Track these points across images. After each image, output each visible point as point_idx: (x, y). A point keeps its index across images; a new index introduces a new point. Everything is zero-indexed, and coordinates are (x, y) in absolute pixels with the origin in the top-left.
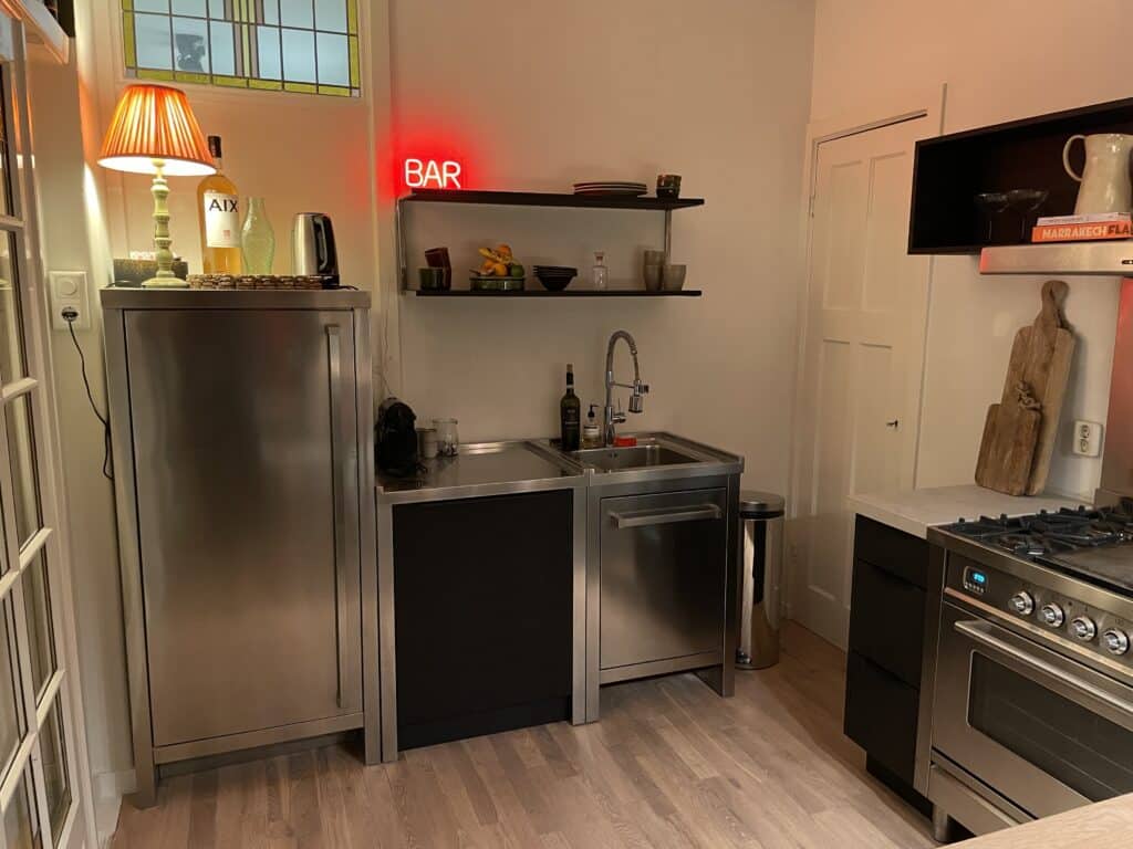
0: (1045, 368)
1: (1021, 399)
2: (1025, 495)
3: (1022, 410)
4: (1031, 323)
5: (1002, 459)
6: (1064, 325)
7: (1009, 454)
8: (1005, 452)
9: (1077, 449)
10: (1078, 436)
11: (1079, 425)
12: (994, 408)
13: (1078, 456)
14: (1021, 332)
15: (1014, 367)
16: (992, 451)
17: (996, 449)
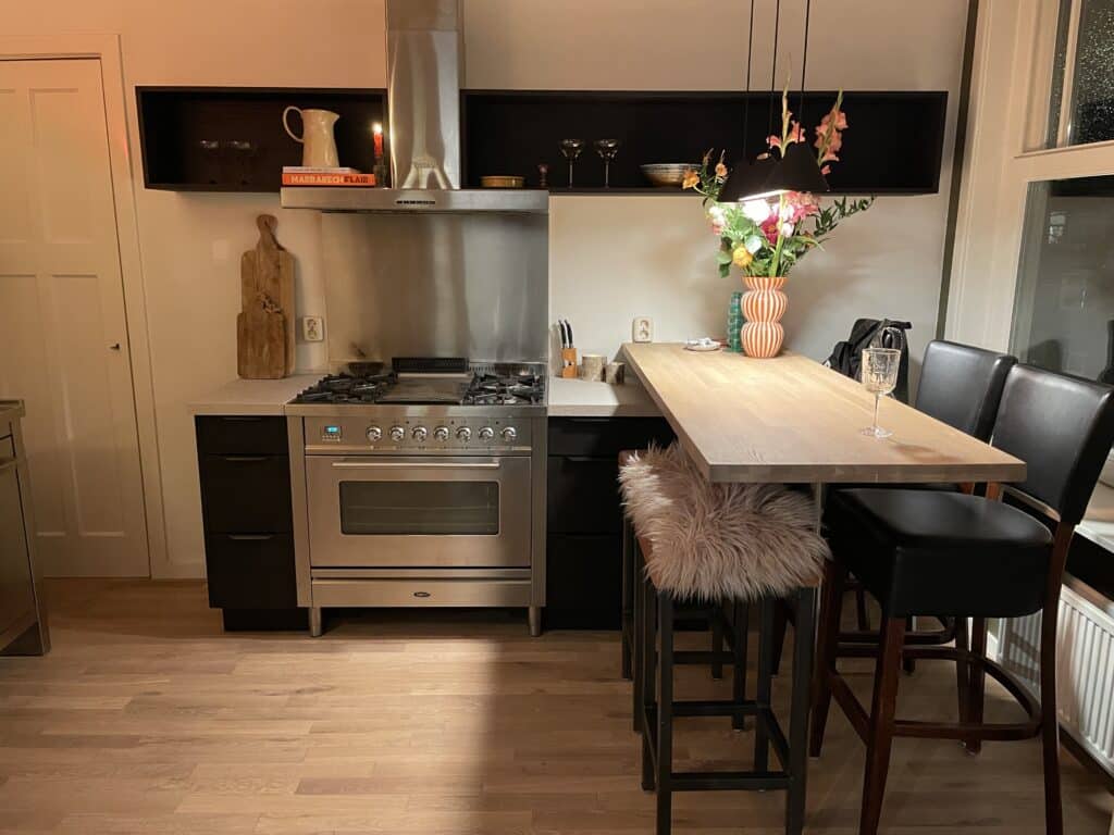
0: (276, 281)
1: (265, 306)
2: (284, 377)
3: (270, 315)
4: (254, 247)
5: (260, 355)
6: (280, 248)
7: (266, 349)
8: (262, 347)
9: (307, 338)
10: (306, 329)
11: (306, 320)
12: (241, 318)
13: (307, 342)
14: (246, 254)
15: (246, 283)
16: (250, 350)
17: (253, 347)
